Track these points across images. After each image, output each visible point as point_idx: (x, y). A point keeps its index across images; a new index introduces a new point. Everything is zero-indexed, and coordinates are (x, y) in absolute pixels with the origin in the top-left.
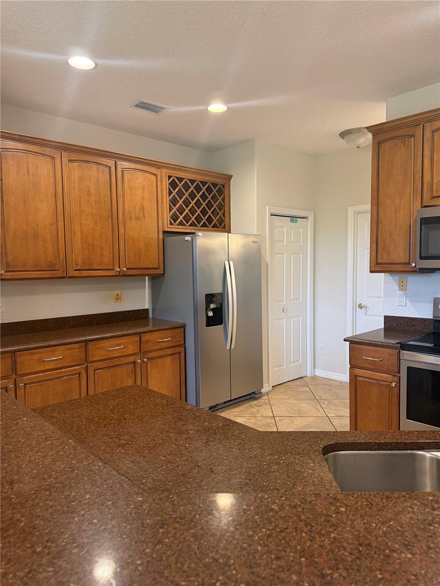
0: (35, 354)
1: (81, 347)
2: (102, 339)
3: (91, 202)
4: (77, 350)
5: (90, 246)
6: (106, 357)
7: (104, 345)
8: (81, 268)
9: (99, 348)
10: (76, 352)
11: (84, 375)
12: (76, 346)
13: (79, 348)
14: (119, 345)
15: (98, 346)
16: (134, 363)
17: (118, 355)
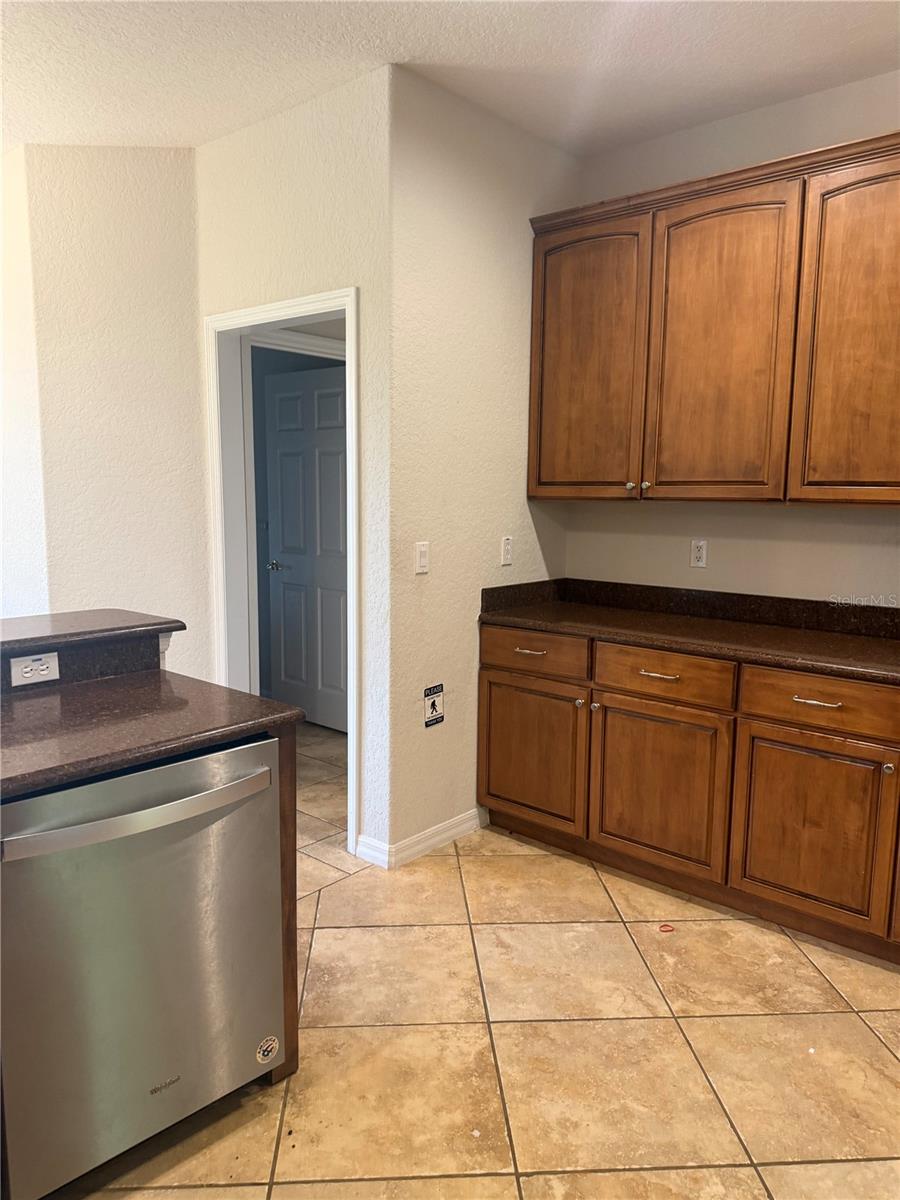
0: (628, 653)
1: (723, 670)
2: (778, 665)
3: (875, 292)
4: (715, 674)
5: (858, 420)
6: (788, 717)
7: (782, 684)
8: (823, 479)
9: (772, 687)
10: (711, 677)
11: (725, 739)
12: (712, 663)
13: (720, 671)
14: (831, 697)
15: (768, 681)
16: (879, 765)
17: (823, 723)
